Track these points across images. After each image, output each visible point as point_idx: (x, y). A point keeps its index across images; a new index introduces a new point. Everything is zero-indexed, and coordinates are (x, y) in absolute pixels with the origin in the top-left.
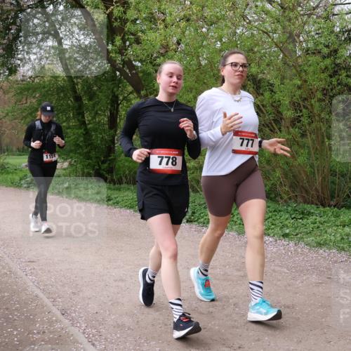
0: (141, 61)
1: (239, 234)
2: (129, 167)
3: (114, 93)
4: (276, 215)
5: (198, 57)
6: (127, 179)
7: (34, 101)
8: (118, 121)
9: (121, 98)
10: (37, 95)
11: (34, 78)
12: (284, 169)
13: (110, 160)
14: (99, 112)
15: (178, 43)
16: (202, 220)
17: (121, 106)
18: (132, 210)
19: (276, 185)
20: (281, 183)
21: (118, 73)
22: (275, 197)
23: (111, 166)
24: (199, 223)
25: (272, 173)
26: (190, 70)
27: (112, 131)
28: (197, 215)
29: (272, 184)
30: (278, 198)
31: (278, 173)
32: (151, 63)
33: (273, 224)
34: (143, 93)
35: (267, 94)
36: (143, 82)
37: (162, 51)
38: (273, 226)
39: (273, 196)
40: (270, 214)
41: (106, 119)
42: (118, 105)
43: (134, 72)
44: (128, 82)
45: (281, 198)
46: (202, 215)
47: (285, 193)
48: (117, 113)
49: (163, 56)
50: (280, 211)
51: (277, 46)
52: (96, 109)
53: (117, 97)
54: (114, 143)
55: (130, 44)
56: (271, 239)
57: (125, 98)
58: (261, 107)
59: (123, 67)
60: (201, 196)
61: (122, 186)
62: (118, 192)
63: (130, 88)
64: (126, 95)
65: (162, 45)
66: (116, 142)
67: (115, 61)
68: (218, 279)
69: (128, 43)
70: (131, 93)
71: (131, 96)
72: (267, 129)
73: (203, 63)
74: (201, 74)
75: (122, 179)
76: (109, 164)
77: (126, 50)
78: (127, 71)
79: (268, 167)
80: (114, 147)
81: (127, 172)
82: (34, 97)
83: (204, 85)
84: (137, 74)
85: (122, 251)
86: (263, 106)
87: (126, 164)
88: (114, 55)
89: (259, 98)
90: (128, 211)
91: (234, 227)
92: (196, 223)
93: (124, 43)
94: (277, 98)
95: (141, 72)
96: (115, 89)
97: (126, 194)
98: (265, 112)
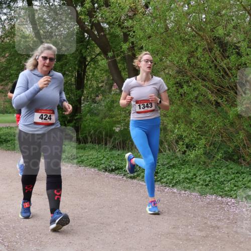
0: (109, 23)
1: (201, 195)
2: (94, 127)
3: (82, 54)
4: (238, 177)
5: (166, 20)
6: (92, 139)
7: (3, 60)
8: (85, 82)
9: (89, 59)
10: (7, 55)
11: (4, 38)
12: (248, 132)
13: (75, 120)
14: (67, 73)
15: (147, 6)
16: (165, 180)
17: (88, 67)
18: (96, 169)
19: (239, 147)
20: (244, 145)
21: (86, 35)
22: (239, 159)
23: (76, 125)
24: (162, 183)
25: (236, 135)
26: (157, 33)
27: (79, 92)
28: (159, 174)
29: (235, 146)
30: (241, 160)
31: (242, 135)
32: (119, 25)
33: (235, 186)
34: (110, 54)
35: (233, 58)
36: (111, 44)
37: (130, 14)
38: (235, 188)
39: (236, 157)
40: (233, 176)
41: (73, 79)
42: (86, 66)
43: (102, 33)
44: (96, 43)
45: (244, 160)
46: (165, 175)
47: (248, 155)
48: (84, 74)
49: (132, 19)
50: (243, 173)
51: (245, 9)
52: (64, 70)
53: (85, 58)
54: (80, 104)
55: (99, 7)
56: (233, 201)
57: (92, 59)
58: (227, 70)
59: (92, 29)
60: (165, 157)
61: (87, 145)
62: (83, 151)
63: (98, 50)
64: (94, 57)
65: (131, 8)
66: (82, 102)
67: (84, 23)
68: (181, 239)
69: (96, 5)
70: (98, 54)
71: (99, 58)
72: (232, 92)
73: (170, 26)
74: (169, 37)
75: (87, 139)
76: (75, 123)
77: (95, 12)
78: (96, 33)
79: (231, 129)
80: (81, 107)
81: (92, 132)
82: (4, 57)
83: (171, 48)
84: (105, 35)
85: (86, 209)
86: (229, 69)
87: (91, 124)
88: (83, 17)
89: (225, 61)
90: (93, 170)
91: (197, 188)
92: (159, 183)
93: (94, 4)
94: (243, 61)
95: (109, 34)
96: (83, 51)
97: (91, 153)
98: (230, 75)
